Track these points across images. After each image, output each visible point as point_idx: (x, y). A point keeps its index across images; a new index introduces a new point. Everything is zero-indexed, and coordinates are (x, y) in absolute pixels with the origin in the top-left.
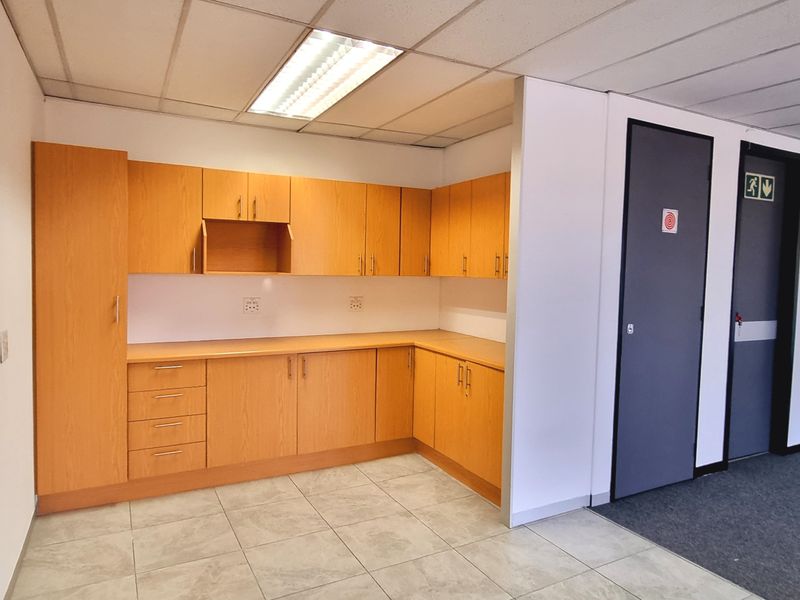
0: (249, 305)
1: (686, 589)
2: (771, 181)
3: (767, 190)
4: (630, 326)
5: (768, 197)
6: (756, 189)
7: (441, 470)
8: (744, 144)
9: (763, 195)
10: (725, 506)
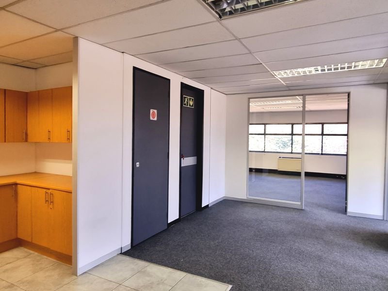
1: (162, 280)
2: (192, 99)
3: (191, 103)
4: (138, 163)
5: (192, 106)
6: (187, 102)
7: (36, 253)
8: (182, 84)
9: (190, 105)
10: (179, 238)
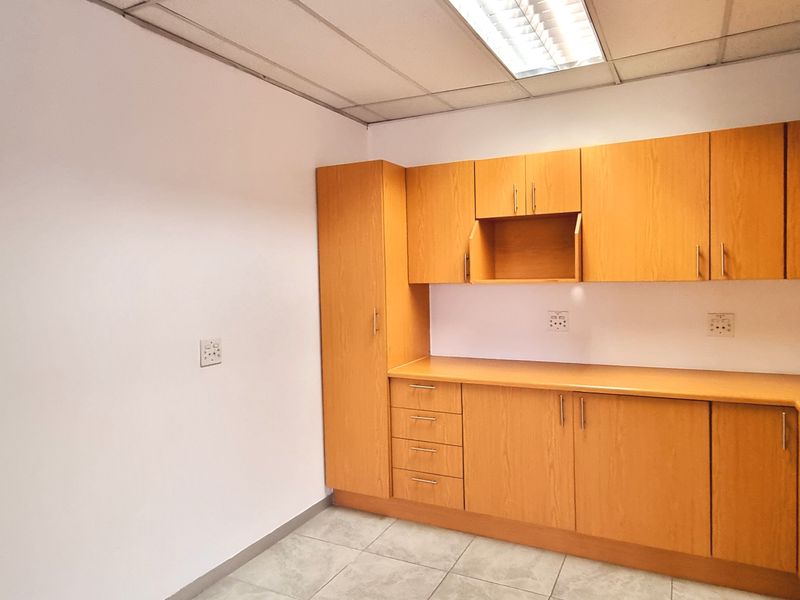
0: (554, 321)
